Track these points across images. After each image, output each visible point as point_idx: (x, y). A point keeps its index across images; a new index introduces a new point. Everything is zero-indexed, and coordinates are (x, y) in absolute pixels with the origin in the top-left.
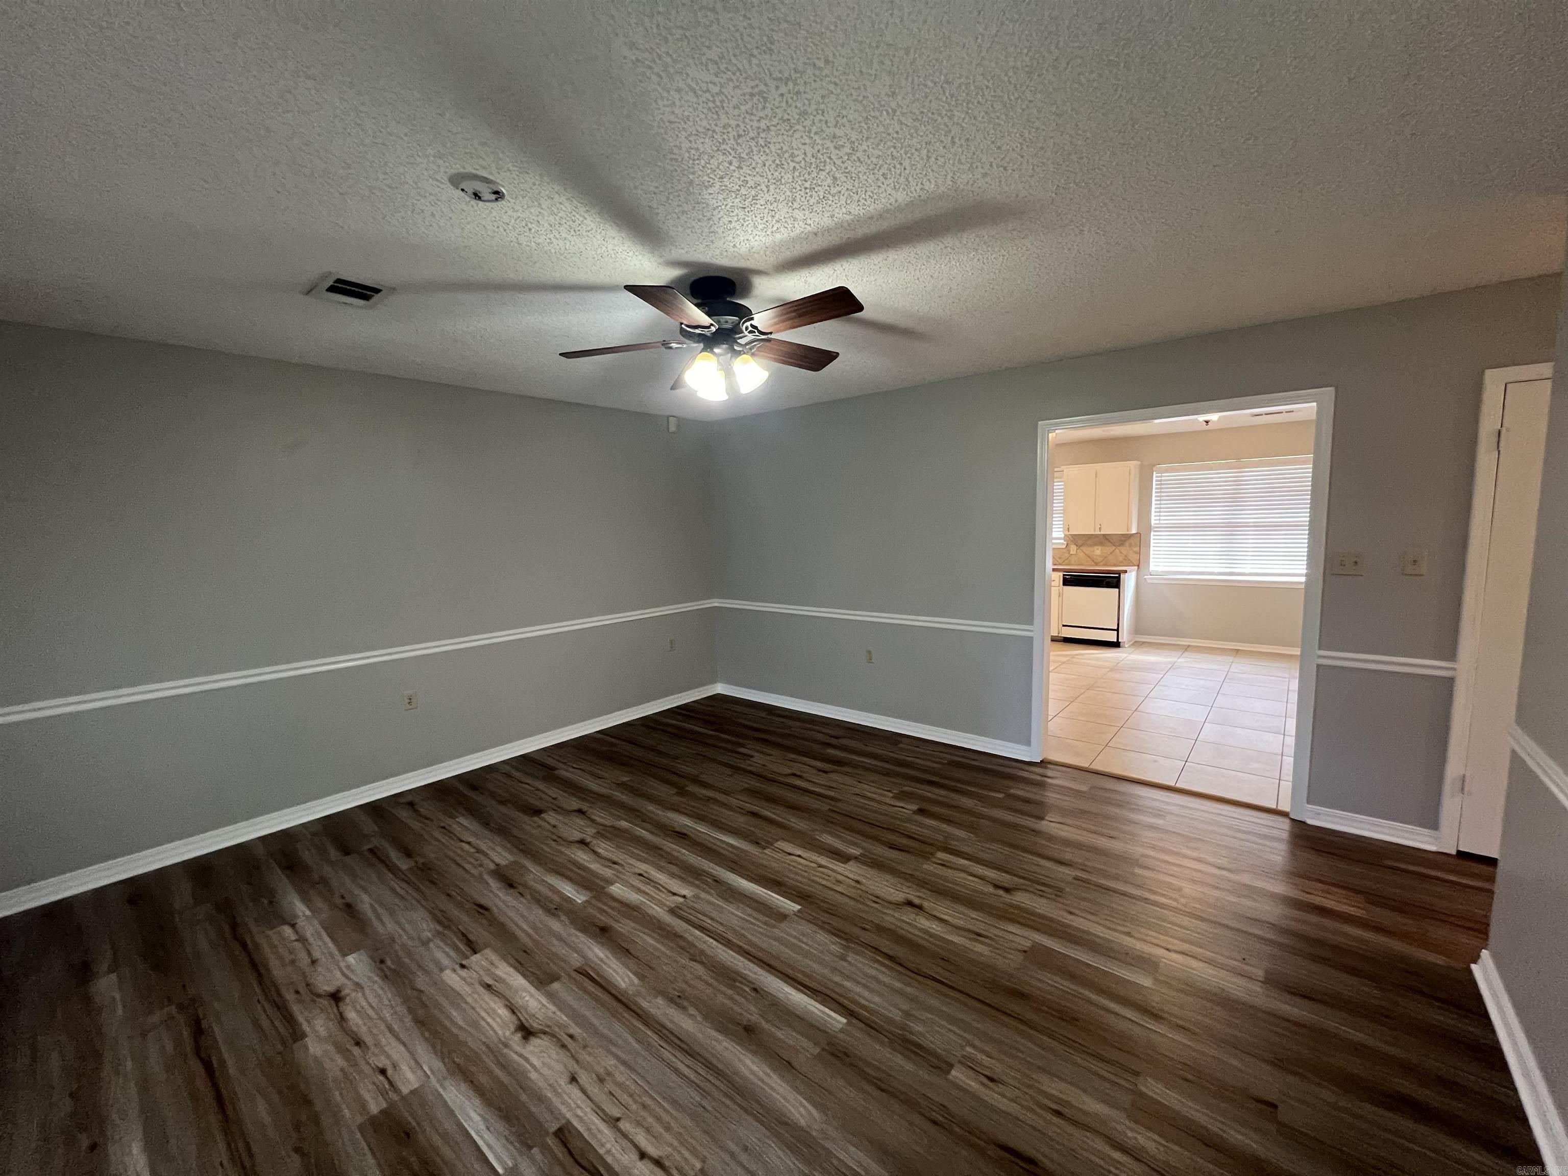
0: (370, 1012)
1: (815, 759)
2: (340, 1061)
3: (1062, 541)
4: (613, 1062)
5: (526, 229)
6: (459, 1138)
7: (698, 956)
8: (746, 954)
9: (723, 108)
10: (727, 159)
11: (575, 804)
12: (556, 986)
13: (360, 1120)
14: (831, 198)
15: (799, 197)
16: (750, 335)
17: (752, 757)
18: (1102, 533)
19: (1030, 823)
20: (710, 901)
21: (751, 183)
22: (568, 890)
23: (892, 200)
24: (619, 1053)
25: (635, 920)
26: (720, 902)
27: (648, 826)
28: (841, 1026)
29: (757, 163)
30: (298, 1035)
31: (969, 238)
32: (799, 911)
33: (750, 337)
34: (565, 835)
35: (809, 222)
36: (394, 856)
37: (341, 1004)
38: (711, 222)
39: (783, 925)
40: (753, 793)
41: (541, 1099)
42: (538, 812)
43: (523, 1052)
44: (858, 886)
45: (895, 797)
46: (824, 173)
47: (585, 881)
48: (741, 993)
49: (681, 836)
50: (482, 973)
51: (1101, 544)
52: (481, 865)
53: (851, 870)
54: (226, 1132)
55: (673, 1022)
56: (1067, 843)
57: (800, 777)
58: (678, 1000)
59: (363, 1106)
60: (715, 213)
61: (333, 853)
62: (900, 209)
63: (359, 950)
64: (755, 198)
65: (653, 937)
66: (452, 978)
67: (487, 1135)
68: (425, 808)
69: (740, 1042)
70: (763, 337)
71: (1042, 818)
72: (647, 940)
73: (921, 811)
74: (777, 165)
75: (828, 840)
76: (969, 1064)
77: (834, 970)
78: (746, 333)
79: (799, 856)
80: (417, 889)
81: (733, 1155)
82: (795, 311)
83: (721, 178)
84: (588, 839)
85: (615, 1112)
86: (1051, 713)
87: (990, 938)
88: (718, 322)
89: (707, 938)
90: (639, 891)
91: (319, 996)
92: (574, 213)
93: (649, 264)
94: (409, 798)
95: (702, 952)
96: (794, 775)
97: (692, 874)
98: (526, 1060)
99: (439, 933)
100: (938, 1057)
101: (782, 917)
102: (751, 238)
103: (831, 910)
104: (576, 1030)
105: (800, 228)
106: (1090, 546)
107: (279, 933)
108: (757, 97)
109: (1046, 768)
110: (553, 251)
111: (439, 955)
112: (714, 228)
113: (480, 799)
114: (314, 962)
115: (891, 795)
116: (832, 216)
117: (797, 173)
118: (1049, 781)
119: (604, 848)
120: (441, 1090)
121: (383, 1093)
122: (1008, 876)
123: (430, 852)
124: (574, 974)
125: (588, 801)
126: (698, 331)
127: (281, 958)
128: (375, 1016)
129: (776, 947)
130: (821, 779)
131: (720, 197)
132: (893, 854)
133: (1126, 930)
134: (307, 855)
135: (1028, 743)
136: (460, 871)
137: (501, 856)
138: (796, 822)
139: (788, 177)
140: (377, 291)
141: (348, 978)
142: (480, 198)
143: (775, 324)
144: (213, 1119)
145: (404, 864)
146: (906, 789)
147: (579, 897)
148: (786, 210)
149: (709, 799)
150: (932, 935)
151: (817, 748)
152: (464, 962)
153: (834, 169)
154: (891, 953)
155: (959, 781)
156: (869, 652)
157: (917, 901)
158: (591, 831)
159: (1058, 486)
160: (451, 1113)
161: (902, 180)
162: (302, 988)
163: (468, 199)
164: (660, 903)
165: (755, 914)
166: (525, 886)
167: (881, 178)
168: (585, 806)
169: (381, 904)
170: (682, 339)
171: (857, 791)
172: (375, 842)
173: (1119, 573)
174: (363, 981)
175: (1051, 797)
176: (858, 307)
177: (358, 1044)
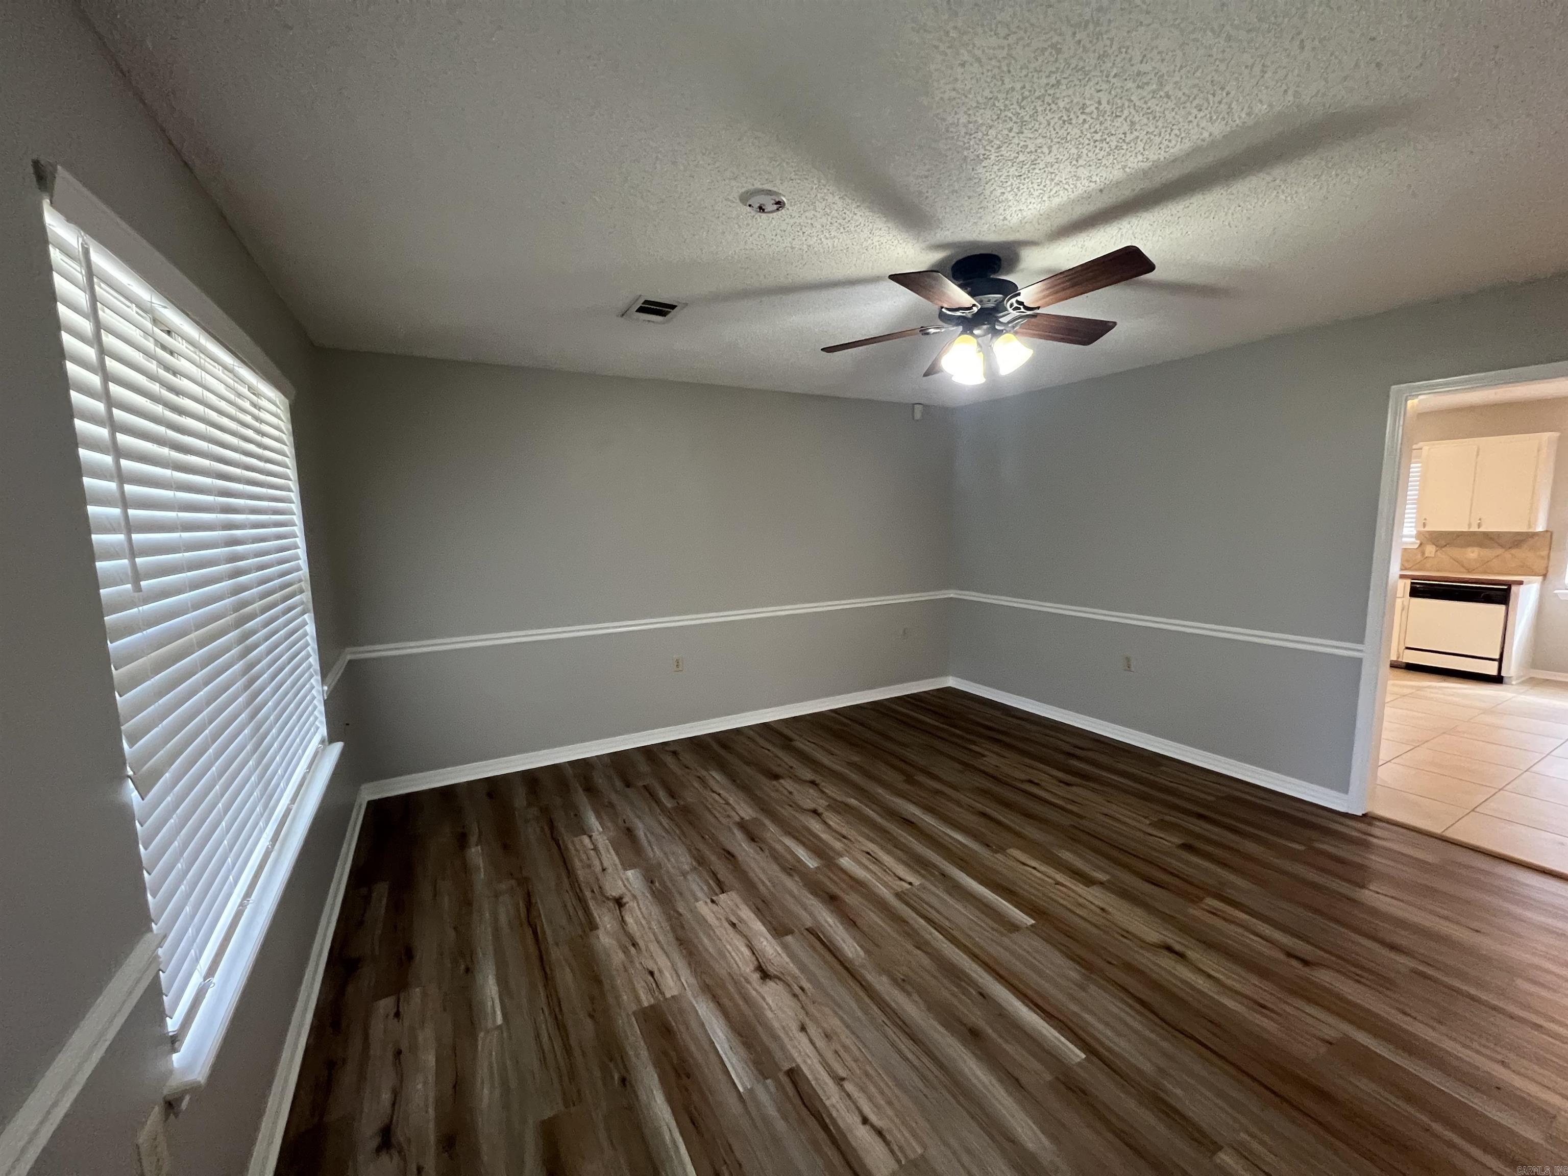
0: (644, 922)
1: (1059, 769)
2: (621, 955)
3: (1413, 540)
4: (838, 1023)
5: (801, 233)
6: (707, 1047)
7: (922, 945)
8: (975, 957)
9: (1009, 72)
10: (1008, 126)
11: (808, 775)
12: (789, 939)
13: (634, 1007)
14: (1125, 147)
15: (1085, 151)
16: (1014, 312)
17: (984, 756)
18: (1481, 529)
19: (1344, 888)
20: (937, 896)
21: (1032, 147)
22: (802, 853)
23: (1206, 135)
24: (845, 1017)
25: (863, 895)
26: (946, 897)
27: (874, 806)
28: (1079, 1060)
29: (1040, 124)
30: (593, 926)
31: (1310, 162)
32: (1032, 926)
33: (1015, 314)
34: (801, 803)
35: (1094, 179)
36: (662, 794)
37: (622, 909)
38: (982, 197)
39: (1015, 936)
40: (984, 792)
41: (775, 1037)
42: (776, 777)
43: (760, 990)
44: (1104, 914)
45: (1153, 825)
46: (1120, 120)
47: (819, 850)
48: (965, 992)
49: (908, 823)
50: (727, 910)
51: (1480, 545)
52: (729, 816)
53: (1095, 896)
54: (546, 986)
55: (897, 1003)
56: (1401, 923)
57: (1037, 784)
58: (902, 984)
59: (638, 999)
60: (987, 186)
61: (619, 784)
62: (1213, 144)
63: (636, 868)
64: (1034, 163)
65: (879, 916)
66: (704, 908)
67: (730, 1053)
68: (687, 757)
69: (965, 1043)
70: (1029, 313)
71: (1363, 887)
72: (872, 918)
73: (1187, 847)
74: (1064, 122)
75: (1067, 855)
76: (1243, 1153)
77: (1073, 998)
78: (1010, 310)
79: (1034, 868)
80: (679, 827)
81: (954, 1153)
82: (1069, 280)
83: (999, 147)
84: (821, 810)
85: (842, 1073)
86: (1383, 756)
87: (1278, 1014)
88: (981, 302)
89: (933, 931)
90: (866, 868)
91: (608, 898)
92: (845, 211)
93: (913, 251)
94: (672, 748)
95: (927, 943)
96: (1031, 782)
97: (919, 864)
98: (764, 999)
99: (695, 868)
100: (1200, 1130)
101: (1014, 927)
102: (1024, 207)
103: (1069, 933)
104: (807, 985)
105: (1083, 187)
106: (1462, 546)
107: (580, 840)
108: (1049, 50)
109: (1370, 824)
110: (822, 251)
111: (695, 887)
112: (985, 203)
113: (729, 757)
114: (604, 870)
115: (1148, 822)
116: (1124, 167)
117: (1087, 126)
118: (1375, 841)
119: (834, 820)
120: (694, 1002)
121: (651, 991)
122: (1309, 948)
123: (689, 797)
124: (805, 933)
125: (821, 775)
126: (958, 313)
127: (581, 860)
128: (646, 926)
129: (1004, 956)
130: (1062, 791)
131: (996, 168)
132: (1147, 887)
133: (1500, 1057)
134: (600, 781)
135: (1345, 789)
136: (712, 820)
137: (746, 811)
138: (1031, 831)
139: (1075, 132)
140: (673, 307)
141: (627, 888)
142: (764, 210)
143: (1044, 297)
144: (538, 974)
145: (669, 804)
146: (1167, 818)
147: (811, 863)
148: (1069, 168)
149: (938, 792)
150: (1193, 988)
151: (1060, 757)
152: (714, 898)
153: (1133, 112)
154: (1143, 997)
155: (1238, 819)
156: (1128, 659)
157: (1177, 947)
158: (824, 803)
159: (1415, 468)
160: (703, 1025)
161: (1223, 107)
162: (596, 889)
163: (753, 213)
164: (886, 885)
165: (983, 916)
166: (764, 841)
167: (1195, 111)
168: (818, 779)
169: (652, 833)
170: (941, 323)
171: (1106, 811)
172: (649, 781)
173: (1509, 585)
174: (638, 894)
175: (1375, 861)
176: (1147, 266)
177: (634, 945)
